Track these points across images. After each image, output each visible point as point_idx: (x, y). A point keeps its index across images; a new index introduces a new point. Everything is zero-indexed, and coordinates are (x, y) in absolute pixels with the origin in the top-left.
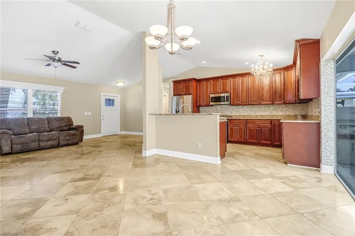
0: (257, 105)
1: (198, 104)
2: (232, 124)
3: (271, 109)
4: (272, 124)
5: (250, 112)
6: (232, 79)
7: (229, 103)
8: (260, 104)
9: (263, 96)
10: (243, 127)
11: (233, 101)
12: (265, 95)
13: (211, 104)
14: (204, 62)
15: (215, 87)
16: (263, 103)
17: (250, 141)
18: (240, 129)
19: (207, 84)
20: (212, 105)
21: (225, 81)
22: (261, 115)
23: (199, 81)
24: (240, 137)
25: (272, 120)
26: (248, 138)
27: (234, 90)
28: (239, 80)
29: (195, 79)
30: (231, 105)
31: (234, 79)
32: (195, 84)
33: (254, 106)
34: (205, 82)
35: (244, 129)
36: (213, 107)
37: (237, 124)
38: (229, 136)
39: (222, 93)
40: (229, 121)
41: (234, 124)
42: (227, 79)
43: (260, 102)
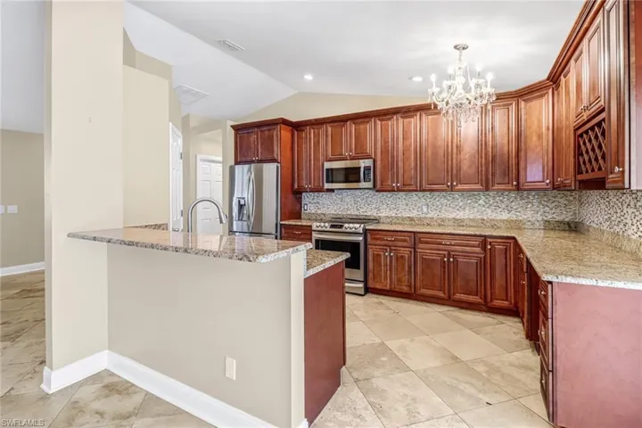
0: (443, 191)
1: (296, 186)
2: (378, 242)
3: (481, 202)
4: (484, 248)
5: (425, 210)
6: (379, 123)
7: (370, 185)
8: (452, 189)
9: (459, 169)
10: (405, 252)
11: (382, 182)
12: (465, 166)
13: (327, 186)
14: (309, 77)
15: (336, 142)
16: (460, 187)
17: (424, 291)
18: (397, 259)
19: (317, 136)
20: (329, 190)
21: (362, 126)
22: (455, 220)
23: (298, 127)
24: (399, 280)
25: (485, 236)
26: (418, 284)
27: (385, 151)
28: (398, 124)
29: (285, 122)
30: (377, 191)
31: (383, 122)
32: (289, 135)
33: (437, 193)
34: (312, 131)
35: (410, 258)
36: (333, 194)
37: (390, 243)
38: (371, 275)
39: (353, 158)
40: (369, 236)
41: (383, 243)
42: (368, 122)
43: (452, 184)
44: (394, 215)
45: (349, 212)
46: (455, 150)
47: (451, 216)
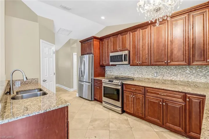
0: (162, 65)
1: (101, 64)
2: (128, 90)
3: (188, 71)
4: (185, 100)
5: (156, 75)
6: (131, 33)
8: (167, 64)
9: (172, 53)
10: (141, 96)
11: (133, 61)
12: (175, 52)
15: (114, 44)
16: (172, 63)
17: (149, 118)
18: (137, 99)
19: (108, 42)
20: (112, 65)
21: (124, 36)
22: (171, 81)
23: (101, 39)
24: (137, 109)
25: (186, 93)
26: (146, 114)
27: (134, 47)
28: (140, 33)
29: (95, 38)
30: (131, 65)
31: (133, 33)
32: (98, 43)
33: (162, 67)
34: (106, 40)
35: (142, 99)
36: (116, 67)
37: (133, 91)
38: (125, 105)
39: (121, 51)
40: (124, 86)
41: (130, 90)
42: (127, 34)
43: (167, 62)
44: (140, 77)
45: (122, 75)
46: (169, 43)
47: (169, 79)
